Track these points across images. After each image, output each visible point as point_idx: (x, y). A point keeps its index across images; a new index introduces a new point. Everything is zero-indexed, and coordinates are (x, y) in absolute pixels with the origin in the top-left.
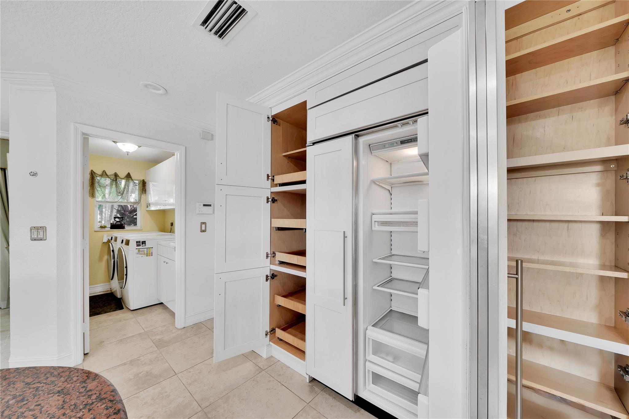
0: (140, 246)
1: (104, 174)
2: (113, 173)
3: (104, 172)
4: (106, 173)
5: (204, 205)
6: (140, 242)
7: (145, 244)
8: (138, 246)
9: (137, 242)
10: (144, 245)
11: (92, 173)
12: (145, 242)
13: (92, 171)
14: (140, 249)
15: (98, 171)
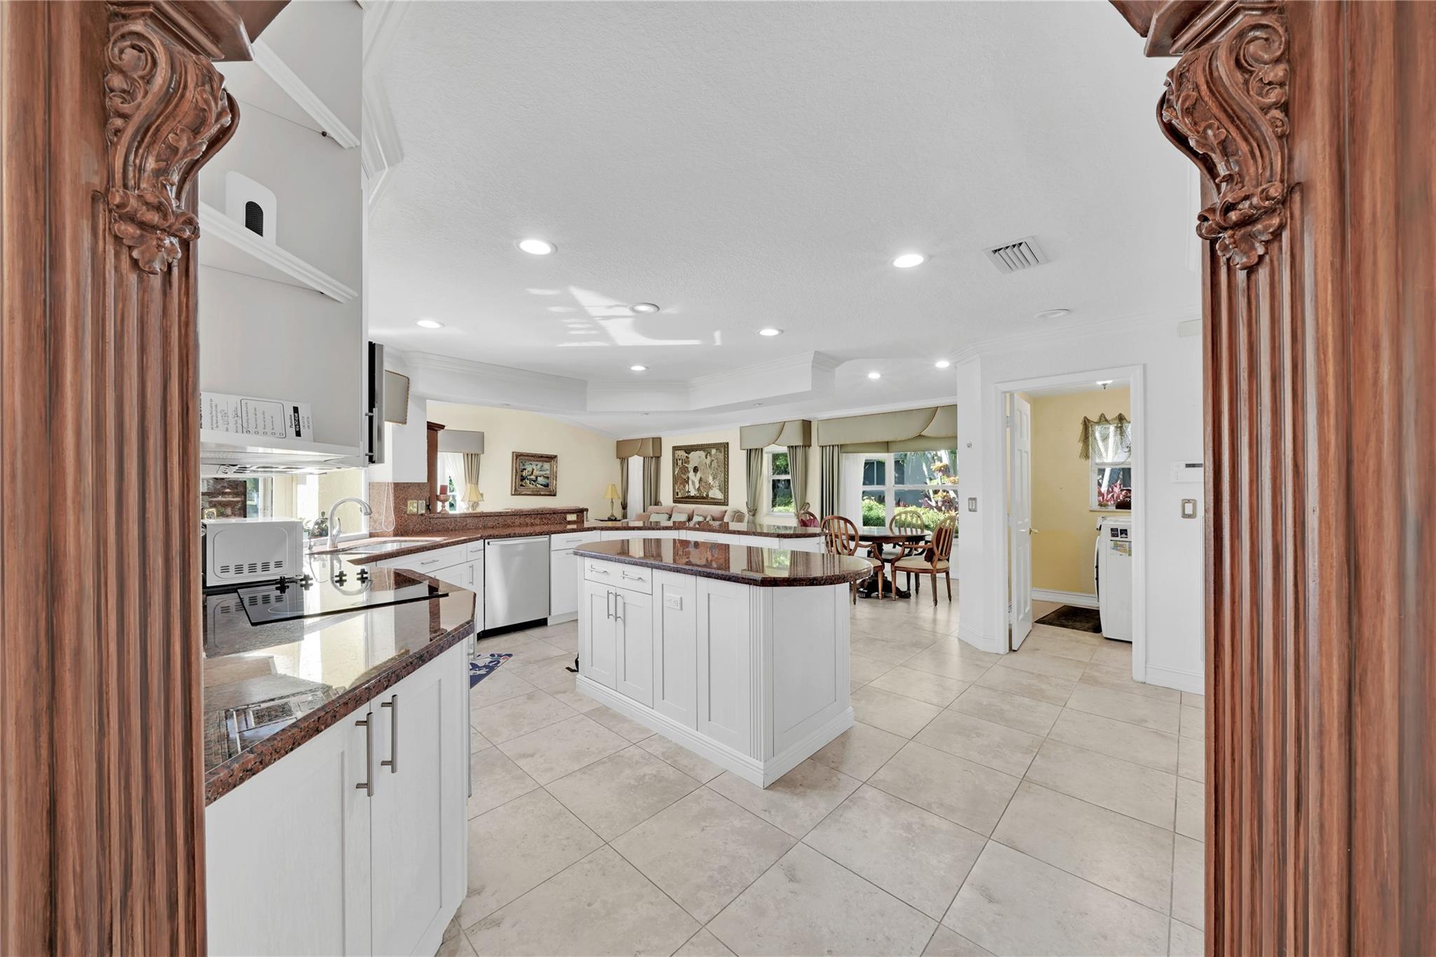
0: (1118, 536)
1: (1103, 419)
2: (1117, 415)
3: (1102, 416)
4: (1105, 417)
5: (1188, 466)
6: (1117, 531)
7: (1126, 534)
8: (1113, 535)
9: (1112, 530)
10: (1124, 535)
11: (1085, 421)
12: (1126, 530)
13: (1085, 417)
14: (1118, 543)
15: (1094, 417)
